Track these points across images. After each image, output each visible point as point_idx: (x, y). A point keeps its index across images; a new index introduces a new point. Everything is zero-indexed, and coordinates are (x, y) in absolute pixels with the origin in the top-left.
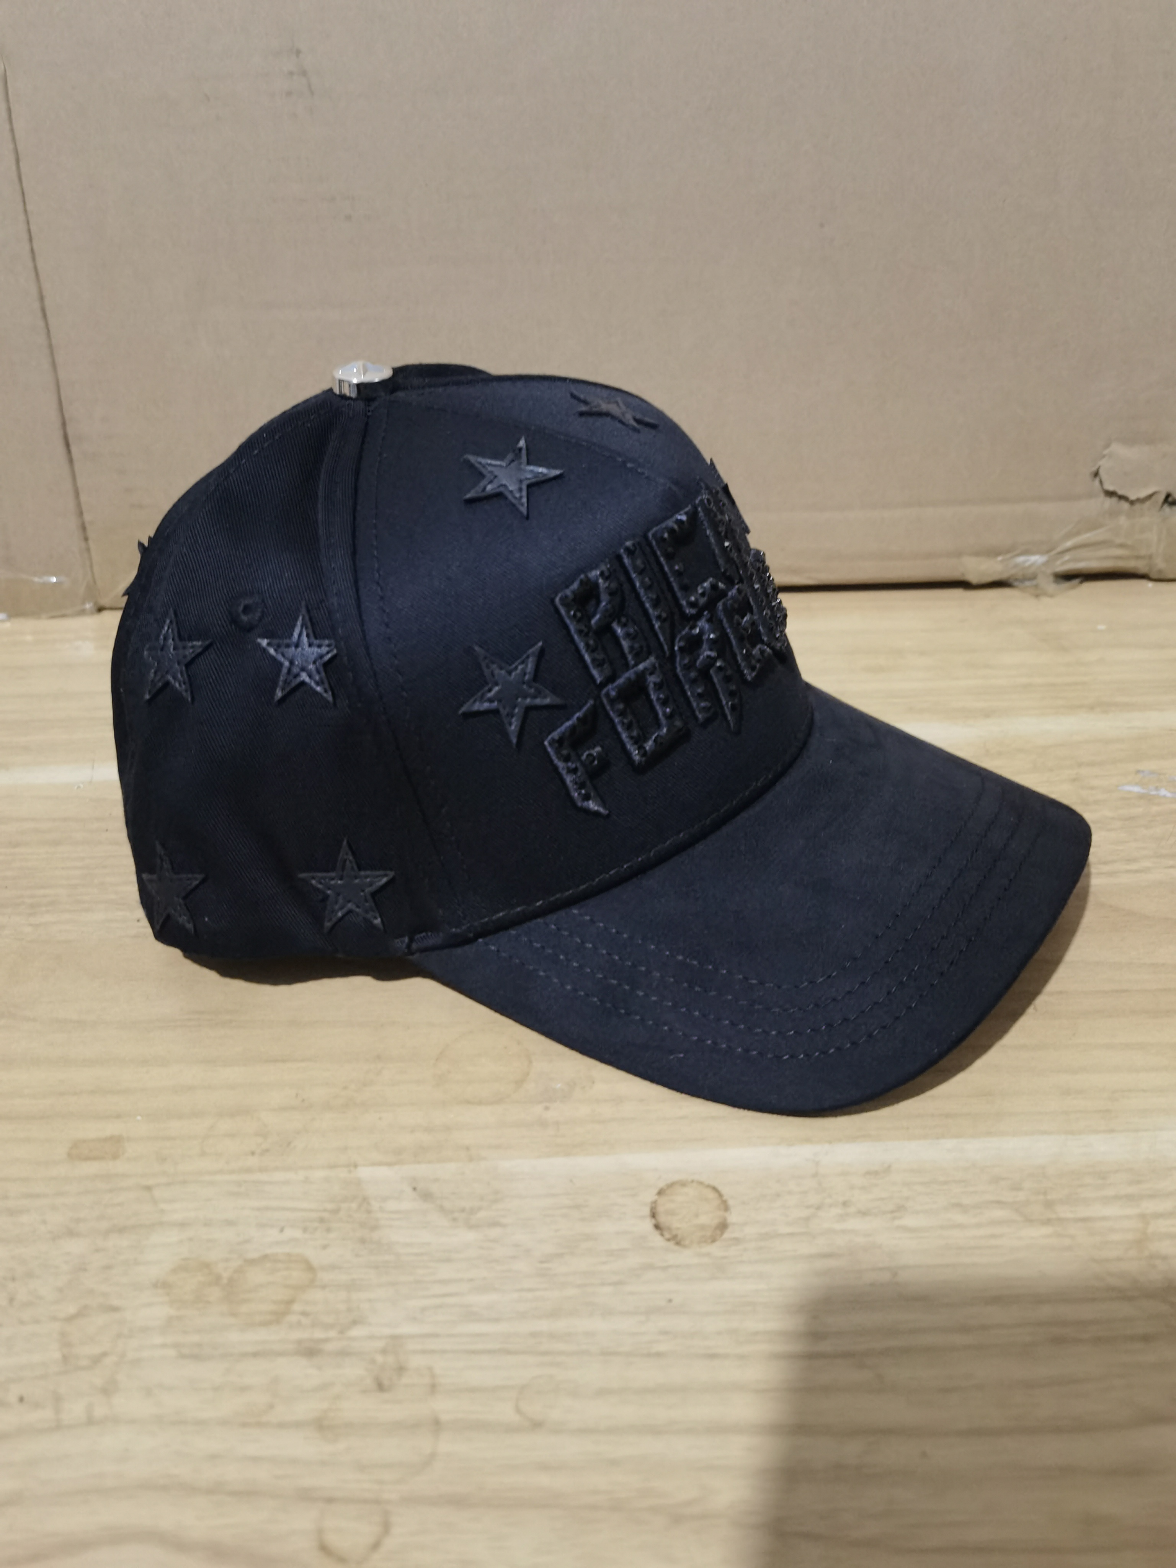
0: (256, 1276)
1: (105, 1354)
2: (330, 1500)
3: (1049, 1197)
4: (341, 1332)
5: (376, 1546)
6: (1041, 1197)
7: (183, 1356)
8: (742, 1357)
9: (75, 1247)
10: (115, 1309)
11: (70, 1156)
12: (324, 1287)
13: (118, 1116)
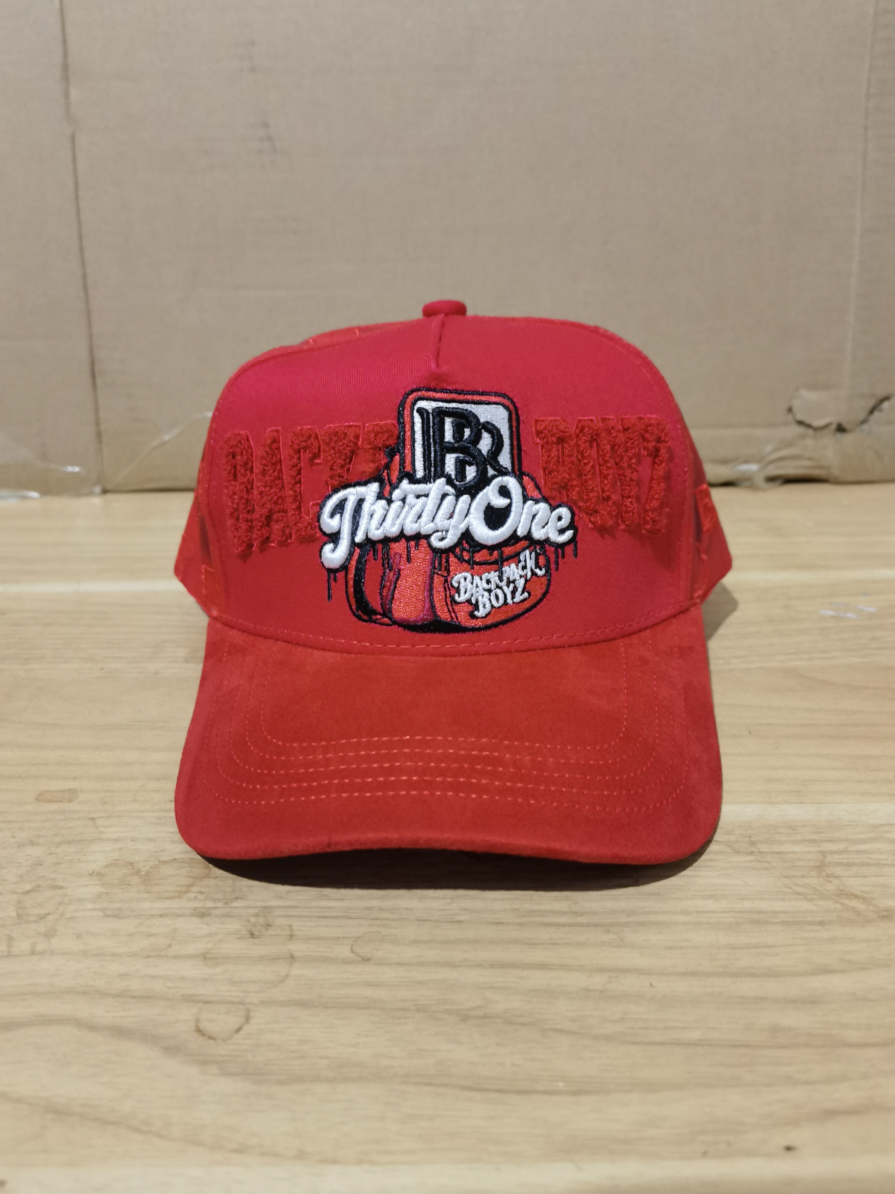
0: (166, 870)
1: (49, 914)
2: (207, 1002)
3: (752, 839)
4: (226, 904)
5: (239, 1030)
6: (748, 839)
7: (108, 916)
8: (520, 924)
9: (36, 852)
10: (62, 888)
11: (37, 800)
12: (216, 878)
13: (75, 778)
